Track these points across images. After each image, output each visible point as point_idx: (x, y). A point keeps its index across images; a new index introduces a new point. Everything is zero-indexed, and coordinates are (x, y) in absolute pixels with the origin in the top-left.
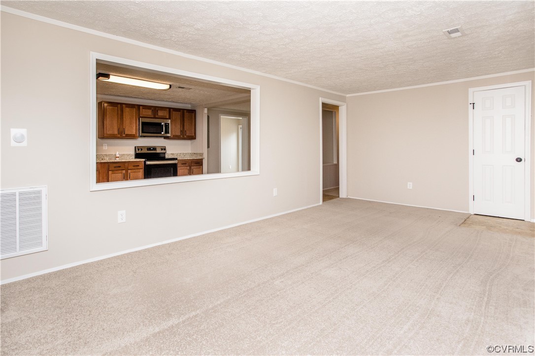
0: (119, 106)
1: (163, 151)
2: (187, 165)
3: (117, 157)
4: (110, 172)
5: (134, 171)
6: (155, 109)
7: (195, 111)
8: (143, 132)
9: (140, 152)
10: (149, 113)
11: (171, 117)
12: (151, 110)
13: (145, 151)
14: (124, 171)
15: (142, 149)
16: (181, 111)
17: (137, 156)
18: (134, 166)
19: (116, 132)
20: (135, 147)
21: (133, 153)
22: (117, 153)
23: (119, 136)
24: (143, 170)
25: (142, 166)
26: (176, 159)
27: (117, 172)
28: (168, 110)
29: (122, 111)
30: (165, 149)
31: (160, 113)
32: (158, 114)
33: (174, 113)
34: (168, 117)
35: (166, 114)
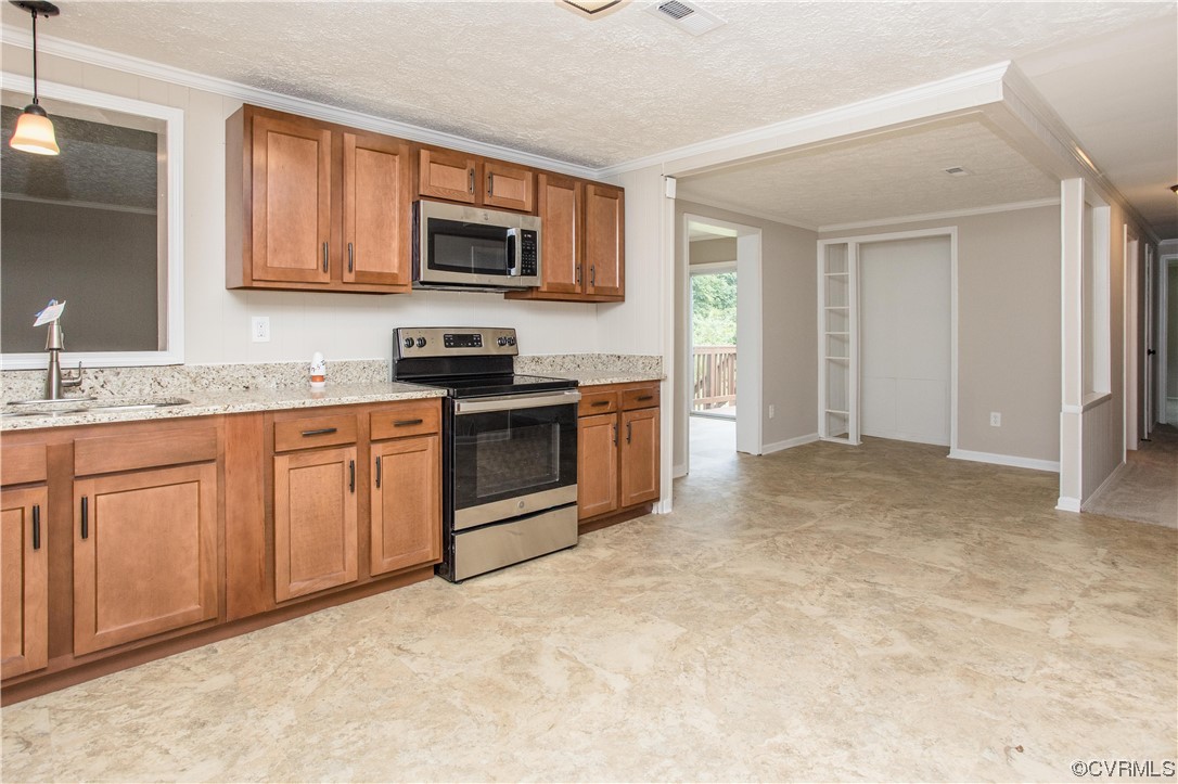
0: (327, 134)
1: (506, 350)
2: (609, 408)
3: (314, 378)
4: (281, 463)
5: (399, 445)
6: (482, 170)
7: (622, 189)
8: (432, 265)
9: (415, 352)
10: (458, 182)
11: (541, 205)
12: (465, 173)
13: (437, 349)
14: (351, 454)
15: (423, 343)
16: (578, 185)
17: (408, 370)
18: (399, 425)
19: (311, 261)
20: (396, 332)
21: (383, 356)
22: (317, 360)
23: (326, 278)
24: (438, 439)
25: (433, 420)
26: (573, 385)
27: (316, 458)
28: (529, 175)
29: (340, 162)
30: (513, 342)
31: (502, 189)
32: (491, 191)
33: (551, 194)
34: (529, 207)
35: (523, 193)
